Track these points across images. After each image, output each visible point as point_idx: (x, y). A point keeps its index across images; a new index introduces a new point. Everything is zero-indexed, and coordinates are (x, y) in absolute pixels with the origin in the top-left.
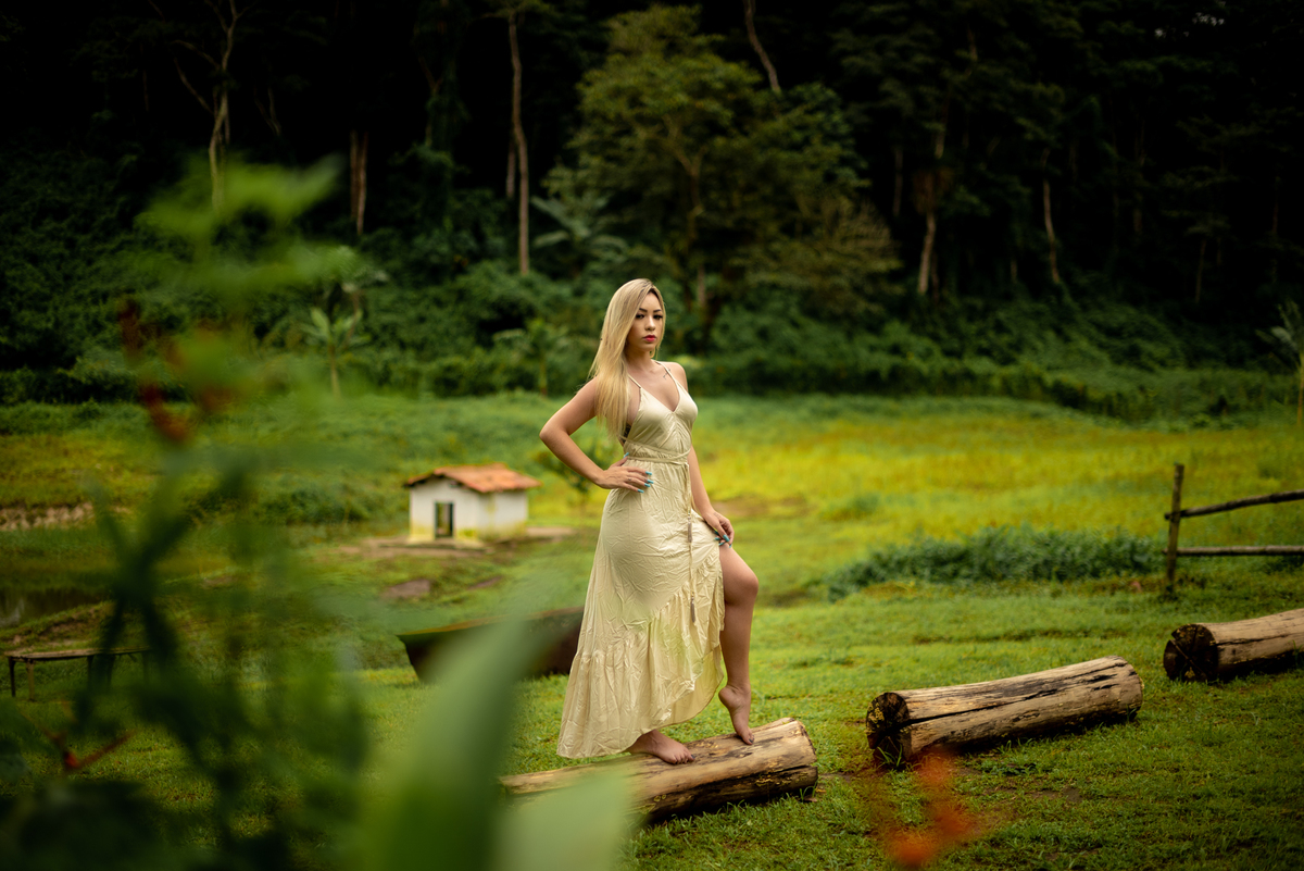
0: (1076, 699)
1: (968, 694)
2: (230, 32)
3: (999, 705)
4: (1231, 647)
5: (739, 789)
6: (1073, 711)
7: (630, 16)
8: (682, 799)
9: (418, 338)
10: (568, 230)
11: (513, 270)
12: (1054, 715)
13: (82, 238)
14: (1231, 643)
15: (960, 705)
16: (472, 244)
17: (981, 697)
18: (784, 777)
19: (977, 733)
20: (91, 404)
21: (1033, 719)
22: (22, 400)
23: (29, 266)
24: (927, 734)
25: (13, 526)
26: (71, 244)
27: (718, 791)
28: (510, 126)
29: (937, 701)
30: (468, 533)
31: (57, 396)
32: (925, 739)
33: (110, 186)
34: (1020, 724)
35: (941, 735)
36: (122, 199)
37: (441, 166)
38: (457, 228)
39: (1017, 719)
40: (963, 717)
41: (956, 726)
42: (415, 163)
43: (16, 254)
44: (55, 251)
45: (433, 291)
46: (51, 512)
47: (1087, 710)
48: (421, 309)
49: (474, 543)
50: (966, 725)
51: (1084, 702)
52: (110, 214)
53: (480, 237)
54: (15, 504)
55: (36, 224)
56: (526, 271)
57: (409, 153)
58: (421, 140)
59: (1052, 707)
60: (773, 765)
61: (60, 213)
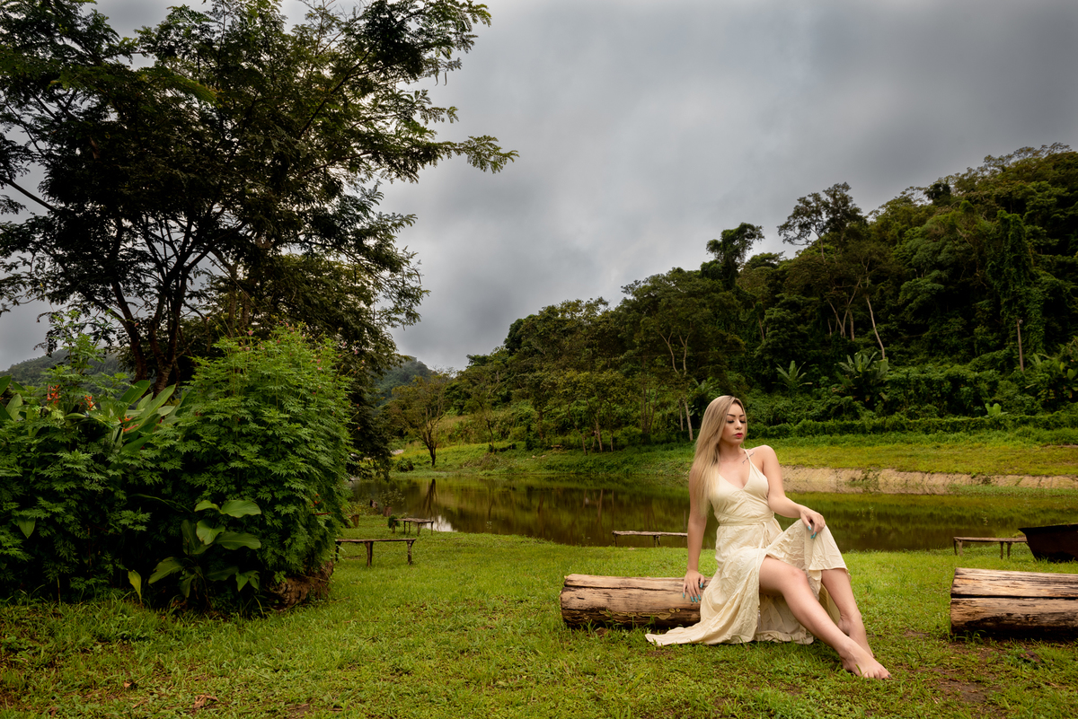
24: (972, 610)
29: (997, 583)
32: (969, 615)
35: (993, 614)
40: (1026, 602)
41: (1015, 608)
50: (1030, 611)
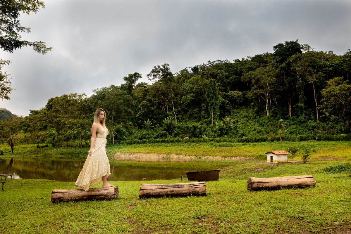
0: (185, 189)
1: (158, 186)
2: (268, 90)
3: (164, 189)
4: (257, 183)
5: (97, 197)
6: (184, 192)
7: (330, 80)
8: (85, 198)
9: (299, 132)
10: (325, 114)
11: (316, 121)
12: (179, 192)
13: (249, 120)
14: (257, 182)
15: (154, 187)
16: (308, 118)
17: (160, 186)
18: (107, 196)
19: (156, 194)
20: (245, 143)
21: (172, 192)
22: (236, 142)
23: (242, 124)
24: (143, 192)
25: (228, 159)
26: (248, 121)
27: (93, 197)
28: (314, 99)
30: (275, 161)
31: (241, 142)
32: (142, 193)
33: (254, 113)
34: (169, 193)
35: (147, 193)
36: (255, 115)
37: (302, 106)
38: (306, 116)
39: (168, 192)
40: (153, 190)
41: (151, 191)
42: (298, 107)
43: (240, 123)
44: (246, 122)
45: (302, 125)
46: (234, 157)
47: (188, 192)
48: (300, 128)
49: (276, 163)
51: (188, 190)
52: (254, 117)
53: (310, 117)
54: (229, 156)
55: (243, 119)
56: (318, 121)
57: (297, 105)
58: (298, 103)
59: (178, 190)
60: (105, 194)
61: (247, 117)
